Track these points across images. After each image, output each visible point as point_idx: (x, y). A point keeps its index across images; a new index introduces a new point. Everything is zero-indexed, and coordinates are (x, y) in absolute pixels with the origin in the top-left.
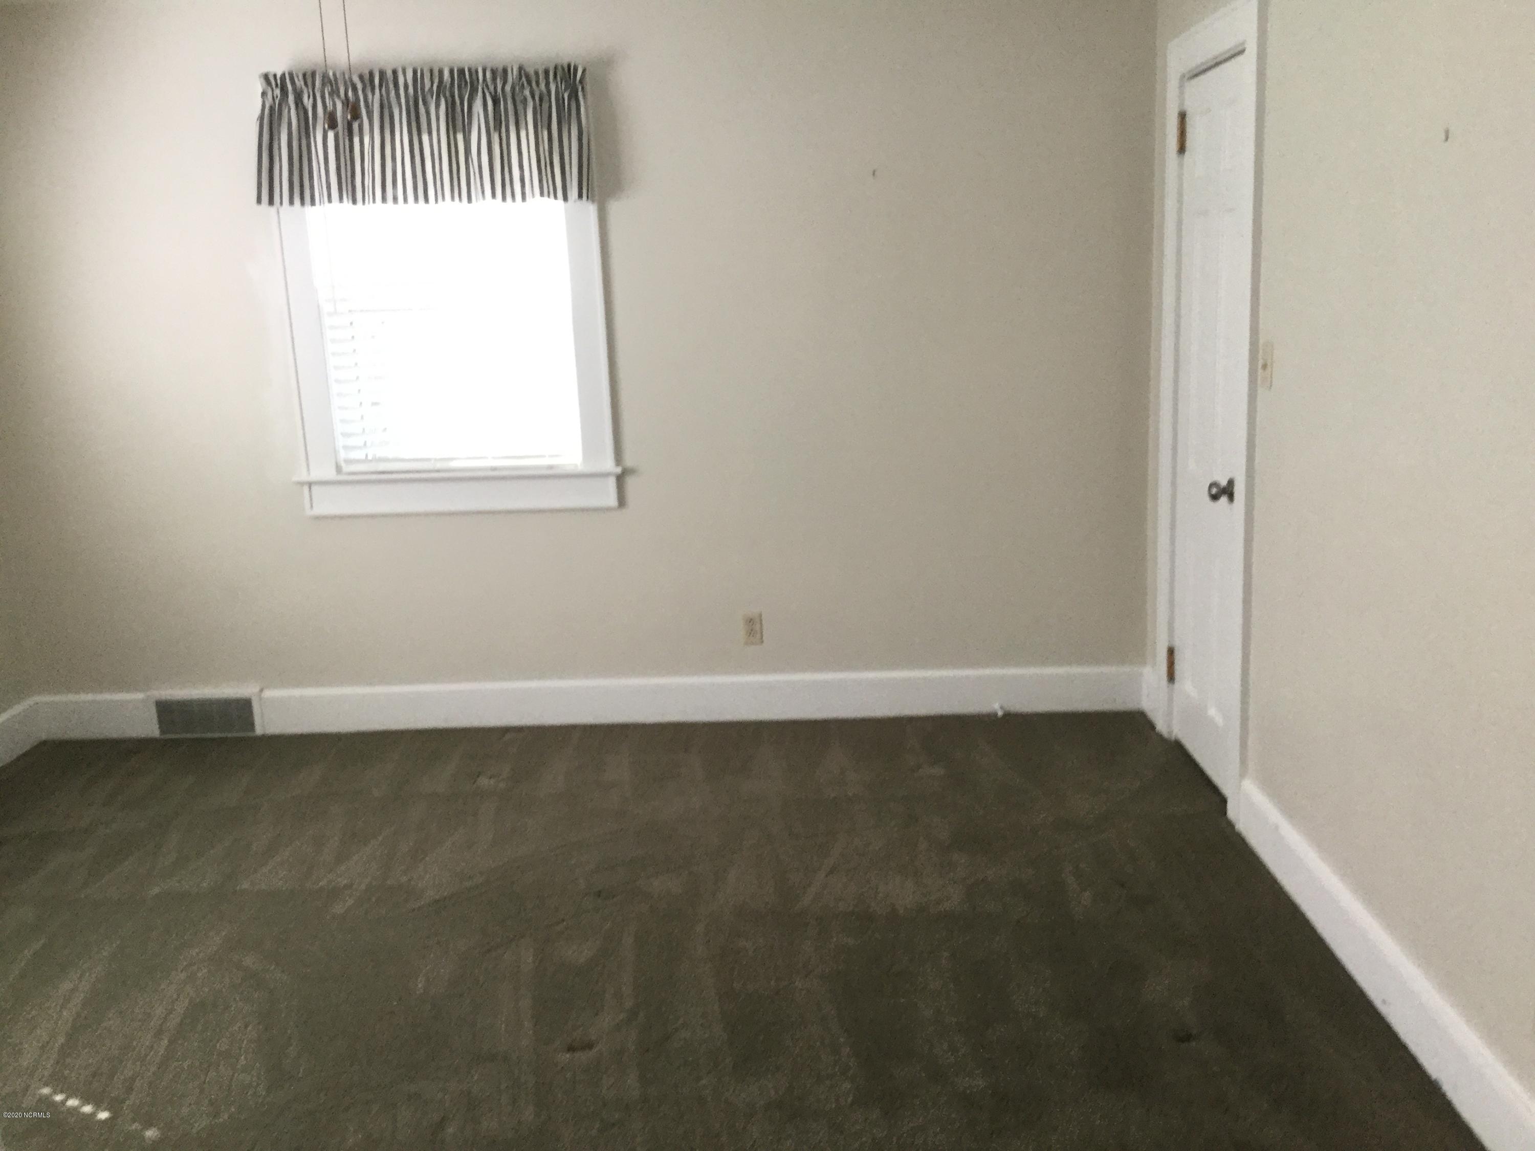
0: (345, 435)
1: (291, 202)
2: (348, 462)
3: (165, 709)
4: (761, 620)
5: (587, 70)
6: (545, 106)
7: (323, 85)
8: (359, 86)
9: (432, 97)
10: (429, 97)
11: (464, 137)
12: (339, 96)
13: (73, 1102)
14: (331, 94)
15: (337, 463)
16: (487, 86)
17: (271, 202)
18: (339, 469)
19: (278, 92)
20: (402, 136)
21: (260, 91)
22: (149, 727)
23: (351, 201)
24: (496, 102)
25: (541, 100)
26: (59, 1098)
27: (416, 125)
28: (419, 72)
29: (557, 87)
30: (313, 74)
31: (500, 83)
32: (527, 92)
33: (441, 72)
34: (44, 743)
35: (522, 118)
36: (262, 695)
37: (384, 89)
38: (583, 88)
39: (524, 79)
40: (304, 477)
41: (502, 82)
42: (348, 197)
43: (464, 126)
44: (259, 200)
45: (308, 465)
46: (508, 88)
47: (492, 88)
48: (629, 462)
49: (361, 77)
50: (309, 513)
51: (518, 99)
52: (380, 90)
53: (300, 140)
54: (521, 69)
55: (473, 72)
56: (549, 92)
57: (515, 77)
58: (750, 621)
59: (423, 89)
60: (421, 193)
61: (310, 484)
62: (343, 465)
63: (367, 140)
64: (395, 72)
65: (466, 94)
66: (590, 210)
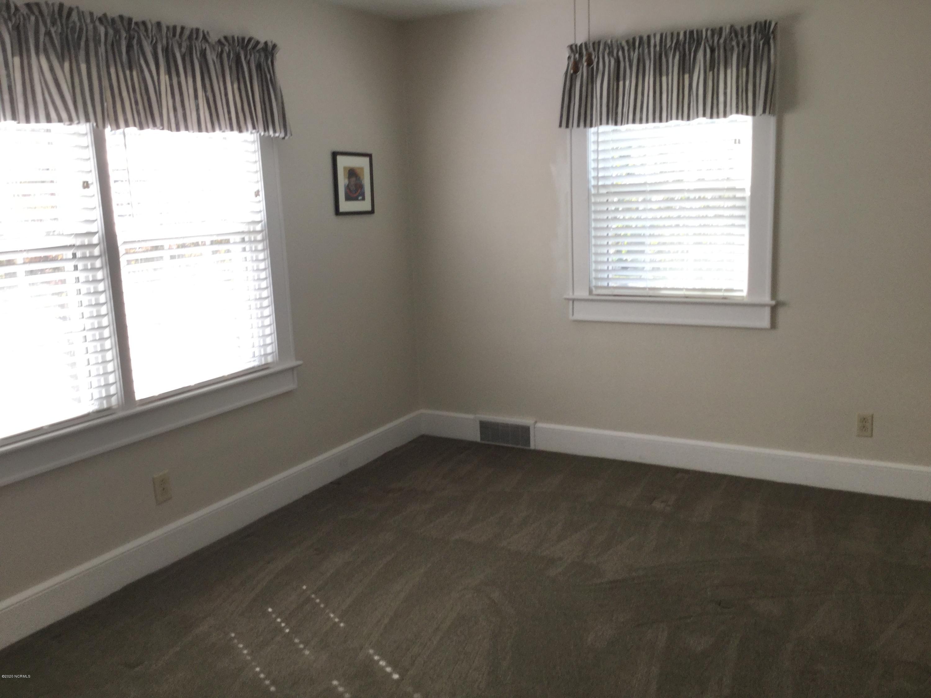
0: (596, 271)
1: (578, 125)
2: (597, 287)
3: (485, 426)
4: (872, 421)
5: (778, 24)
6: (746, 51)
7: (604, 49)
8: (626, 48)
9: (671, 51)
10: (669, 51)
11: (689, 77)
12: (613, 56)
13: (382, 663)
14: (609, 54)
15: (590, 288)
16: (708, 41)
17: (567, 126)
18: (591, 292)
19: (577, 56)
20: (649, 79)
21: (567, 56)
22: (474, 435)
23: (614, 123)
24: (712, 51)
25: (744, 47)
26: (376, 658)
27: (659, 71)
28: (664, 35)
29: (755, 38)
30: (599, 43)
31: (717, 38)
32: (734, 43)
33: (678, 34)
34: (423, 436)
35: (729, 60)
36: (536, 426)
37: (641, 49)
38: (774, 37)
39: (733, 35)
40: (571, 296)
41: (718, 37)
42: (612, 120)
43: (690, 70)
44: (560, 126)
45: (573, 289)
46: (722, 41)
47: (711, 42)
48: (782, 297)
49: (627, 42)
50: (571, 318)
51: (728, 48)
52: (639, 50)
53: (587, 84)
54: (732, 26)
55: (699, 32)
56: (749, 41)
57: (727, 32)
58: (864, 420)
59: (666, 46)
60: (658, 116)
61: (573, 300)
62: (594, 289)
63: (627, 83)
64: (649, 37)
65: (693, 48)
66: (771, 121)
